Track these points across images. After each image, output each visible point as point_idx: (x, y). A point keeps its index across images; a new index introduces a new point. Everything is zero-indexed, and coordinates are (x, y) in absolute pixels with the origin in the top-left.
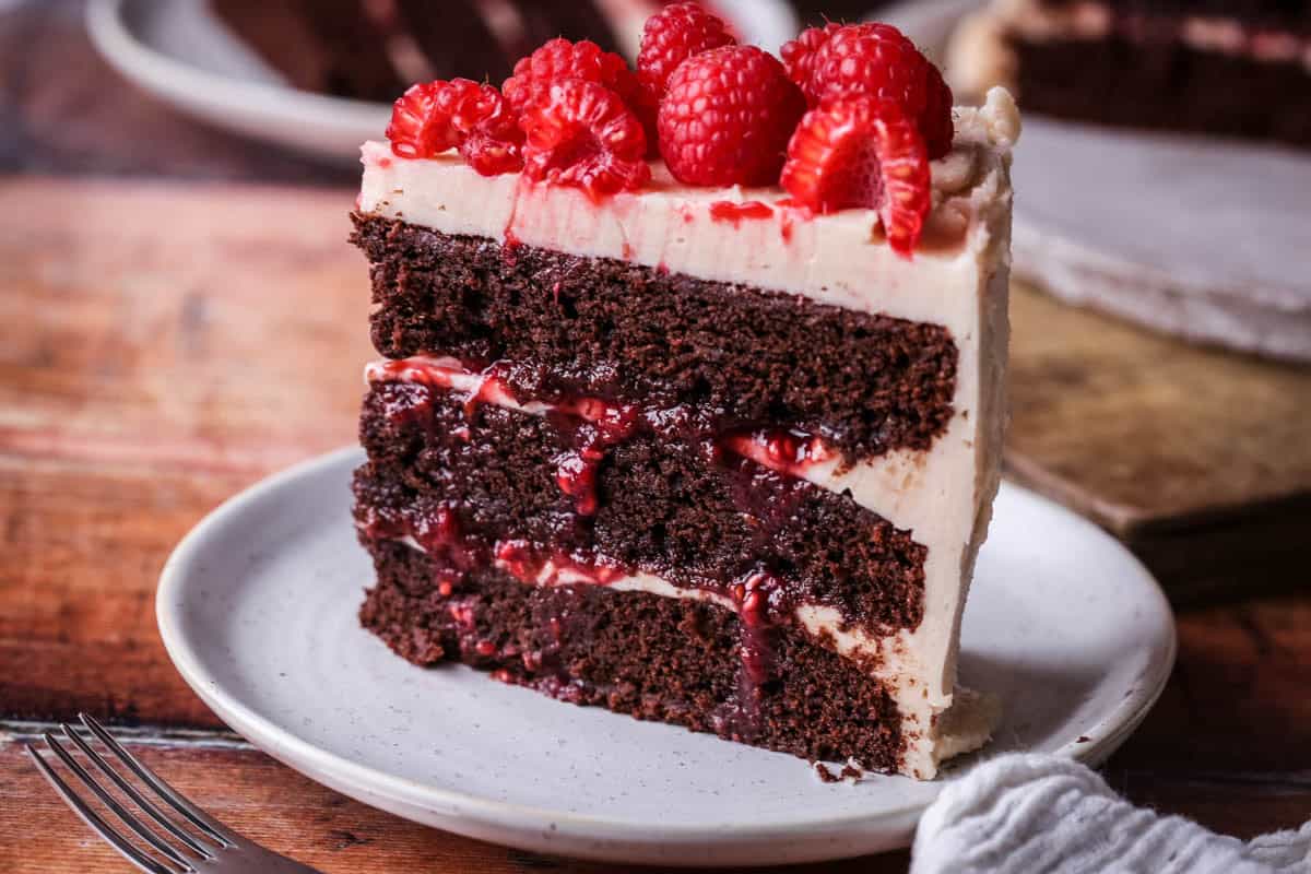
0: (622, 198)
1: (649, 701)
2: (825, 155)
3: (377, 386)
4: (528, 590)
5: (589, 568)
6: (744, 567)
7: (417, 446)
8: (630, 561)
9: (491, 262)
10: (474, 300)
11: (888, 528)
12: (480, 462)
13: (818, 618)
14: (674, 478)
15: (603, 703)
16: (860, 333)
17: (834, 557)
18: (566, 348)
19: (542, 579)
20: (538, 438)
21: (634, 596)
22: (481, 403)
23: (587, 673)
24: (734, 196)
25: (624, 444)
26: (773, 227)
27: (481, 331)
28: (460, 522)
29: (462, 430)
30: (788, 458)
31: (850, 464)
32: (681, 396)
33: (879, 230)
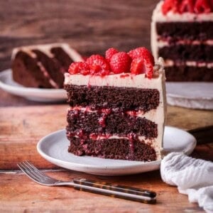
0: (106, 76)
1: (116, 156)
2: (137, 65)
3: (69, 112)
4: (95, 141)
5: (105, 136)
6: (130, 132)
7: (76, 120)
8: (112, 134)
9: (86, 89)
10: (84, 95)
11: (151, 122)
12: (86, 121)
13: (142, 138)
14: (117, 119)
15: (109, 158)
16: (144, 92)
17: (143, 128)
18: (99, 101)
19: (98, 139)
20: (96, 116)
21: (113, 139)
22: (86, 112)
23: (106, 153)
24: (123, 74)
25: (109, 115)
26: (130, 78)
27: (85, 101)
28: (84, 132)
29: (83, 117)
30: (135, 114)
31: (144, 113)
32: (118, 106)
33: (146, 76)
